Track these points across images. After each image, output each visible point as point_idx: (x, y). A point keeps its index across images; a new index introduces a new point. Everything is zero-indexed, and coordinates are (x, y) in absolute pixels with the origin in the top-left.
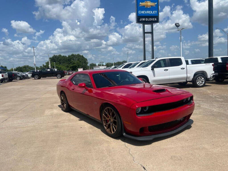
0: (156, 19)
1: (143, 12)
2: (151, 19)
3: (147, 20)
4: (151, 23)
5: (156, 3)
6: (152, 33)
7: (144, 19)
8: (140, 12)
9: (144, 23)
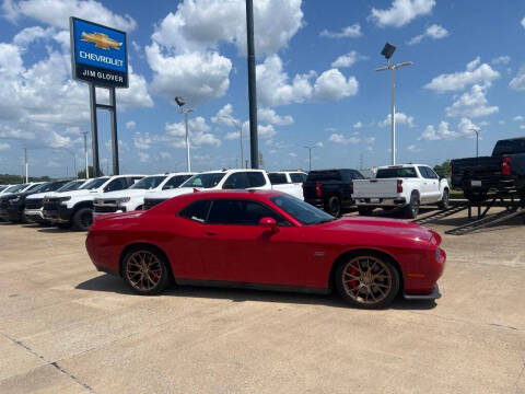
0: (121, 79)
1: (91, 56)
2: (109, 77)
3: (100, 75)
4: (111, 85)
5: (121, 44)
6: (113, 108)
7: (93, 74)
8: (83, 55)
9: (95, 82)
